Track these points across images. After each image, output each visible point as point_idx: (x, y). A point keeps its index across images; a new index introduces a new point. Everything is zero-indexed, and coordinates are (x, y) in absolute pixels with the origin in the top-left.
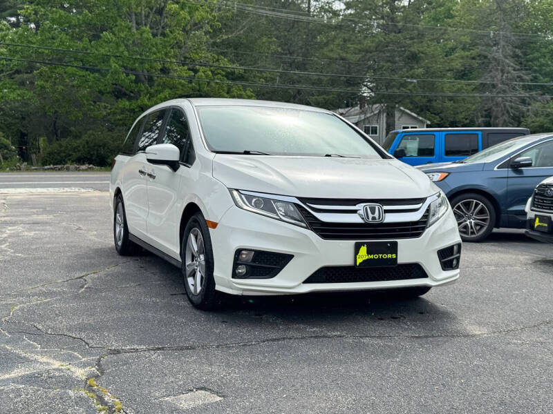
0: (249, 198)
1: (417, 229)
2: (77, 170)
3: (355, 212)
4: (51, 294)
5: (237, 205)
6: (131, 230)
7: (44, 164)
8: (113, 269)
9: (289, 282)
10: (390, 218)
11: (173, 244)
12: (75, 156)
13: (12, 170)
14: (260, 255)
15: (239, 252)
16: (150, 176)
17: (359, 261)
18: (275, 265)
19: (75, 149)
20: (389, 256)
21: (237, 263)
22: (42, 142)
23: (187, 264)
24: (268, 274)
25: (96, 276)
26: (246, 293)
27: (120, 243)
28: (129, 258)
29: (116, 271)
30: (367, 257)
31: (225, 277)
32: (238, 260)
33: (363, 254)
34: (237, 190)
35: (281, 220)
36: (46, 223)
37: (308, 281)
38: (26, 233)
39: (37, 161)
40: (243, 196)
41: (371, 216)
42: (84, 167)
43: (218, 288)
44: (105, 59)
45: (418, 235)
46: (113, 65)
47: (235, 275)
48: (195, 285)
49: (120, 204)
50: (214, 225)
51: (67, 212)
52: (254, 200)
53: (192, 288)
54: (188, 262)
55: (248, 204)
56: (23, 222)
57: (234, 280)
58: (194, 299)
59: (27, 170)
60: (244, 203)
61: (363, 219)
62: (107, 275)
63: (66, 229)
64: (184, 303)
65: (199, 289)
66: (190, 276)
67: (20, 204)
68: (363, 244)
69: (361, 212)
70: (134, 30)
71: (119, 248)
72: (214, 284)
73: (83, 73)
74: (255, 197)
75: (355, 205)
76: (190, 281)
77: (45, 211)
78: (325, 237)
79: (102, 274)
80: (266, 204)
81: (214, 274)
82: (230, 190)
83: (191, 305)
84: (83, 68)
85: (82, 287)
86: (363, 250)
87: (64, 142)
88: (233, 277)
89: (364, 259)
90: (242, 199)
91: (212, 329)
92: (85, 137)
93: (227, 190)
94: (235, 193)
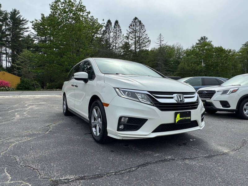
0: (124, 92)
1: (195, 105)
2: (56, 90)
3: (172, 98)
4: (33, 135)
5: (118, 95)
6: (69, 107)
7: (47, 89)
8: (61, 122)
9: (145, 132)
10: (186, 100)
11: (85, 113)
12: (56, 87)
13: (38, 91)
14: (131, 119)
15: (120, 118)
16: (76, 86)
17: (177, 121)
18: (138, 124)
19: (55, 85)
20: (188, 118)
21: (120, 123)
22: (48, 84)
23: (92, 122)
24: (135, 128)
25: (54, 125)
26: (124, 139)
27: (65, 111)
28: (68, 117)
29: (63, 122)
30: (180, 119)
31: (113, 130)
32: (120, 122)
33: (178, 118)
34: (118, 88)
35: (140, 102)
36: (43, 105)
37: (154, 131)
38: (35, 108)
39: (46, 88)
40: (121, 91)
41: (180, 100)
42: (58, 90)
43: (109, 135)
44: (64, 62)
45: (196, 108)
46: (66, 63)
47: (119, 130)
48: (96, 131)
49: (65, 98)
50: (107, 105)
51: (50, 101)
52: (127, 93)
53: (95, 133)
54: (93, 121)
55: (124, 95)
56: (36, 104)
57: (118, 132)
58: (96, 138)
59: (43, 90)
60: (122, 94)
61: (177, 101)
62: (59, 124)
63: (49, 106)
64: (91, 139)
65: (98, 134)
66: (93, 127)
67: (38, 99)
68: (178, 113)
69: (176, 98)
70: (71, 55)
71: (64, 113)
72: (107, 133)
73: (58, 66)
74: (127, 91)
75: (172, 95)
76: (94, 129)
77: (44, 101)
78: (162, 110)
79: (57, 124)
80: (132, 95)
81: (107, 128)
82: (115, 88)
83: (94, 140)
84: (58, 64)
85: (48, 131)
86: (178, 115)
87: (53, 83)
88: (117, 131)
89: (179, 120)
90: (120, 92)
91: (107, 158)
92: (58, 82)
93: (113, 88)
94: (117, 90)
